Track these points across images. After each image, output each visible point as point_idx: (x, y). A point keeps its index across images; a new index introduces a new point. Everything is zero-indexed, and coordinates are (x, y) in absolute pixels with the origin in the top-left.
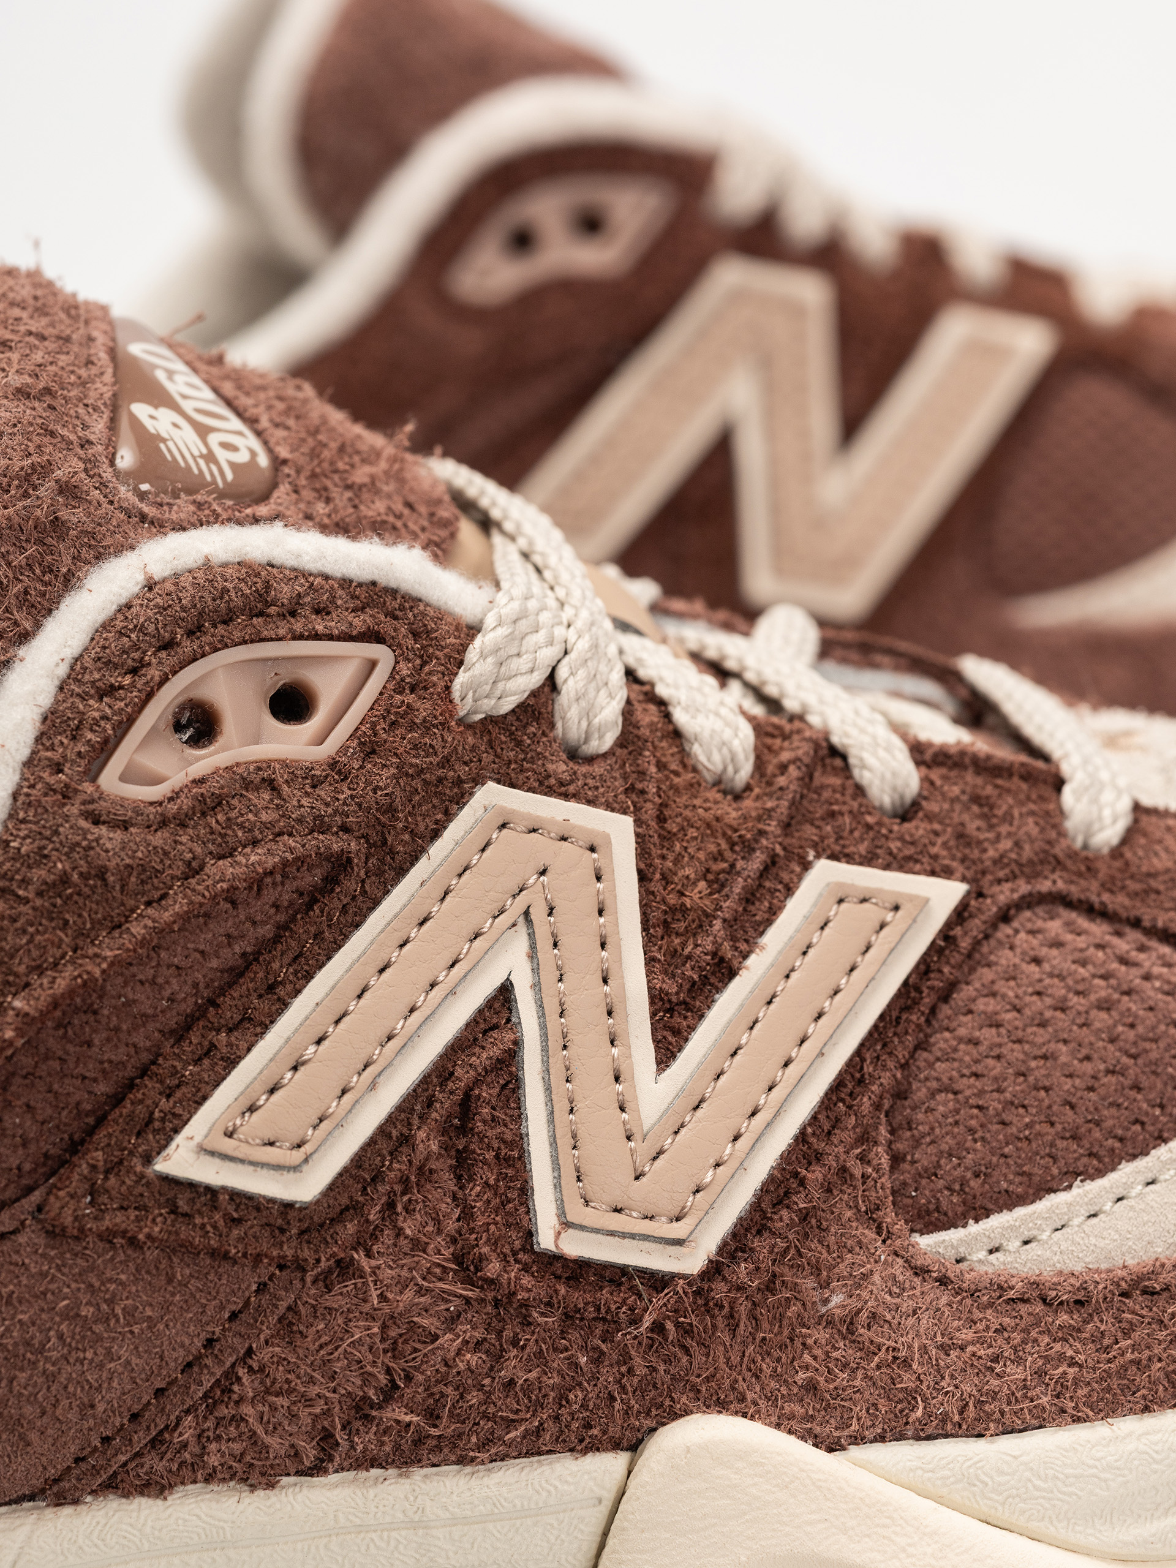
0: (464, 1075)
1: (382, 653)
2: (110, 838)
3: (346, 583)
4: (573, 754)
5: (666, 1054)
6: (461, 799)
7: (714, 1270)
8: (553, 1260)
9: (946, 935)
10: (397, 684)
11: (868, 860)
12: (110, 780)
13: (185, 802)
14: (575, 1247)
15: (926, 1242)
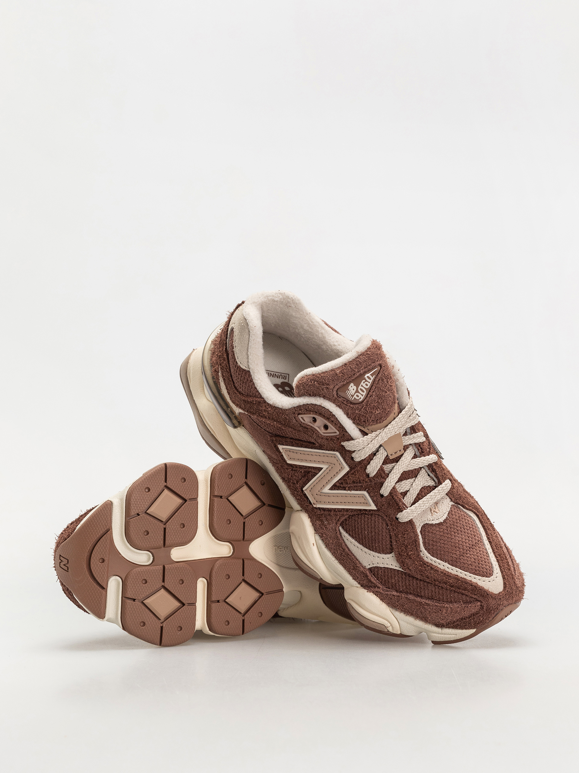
0: (310, 470)
1: (338, 433)
2: (294, 421)
3: (341, 424)
4: (352, 458)
5: (331, 489)
6: (334, 451)
7: (316, 508)
8: (303, 491)
9: (370, 510)
10: (335, 436)
11: (371, 497)
12: (300, 416)
13: (304, 425)
14: (306, 492)
15: (340, 528)
